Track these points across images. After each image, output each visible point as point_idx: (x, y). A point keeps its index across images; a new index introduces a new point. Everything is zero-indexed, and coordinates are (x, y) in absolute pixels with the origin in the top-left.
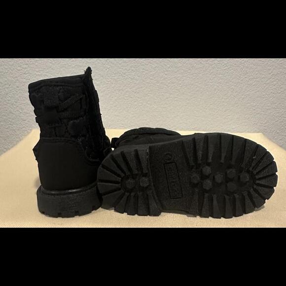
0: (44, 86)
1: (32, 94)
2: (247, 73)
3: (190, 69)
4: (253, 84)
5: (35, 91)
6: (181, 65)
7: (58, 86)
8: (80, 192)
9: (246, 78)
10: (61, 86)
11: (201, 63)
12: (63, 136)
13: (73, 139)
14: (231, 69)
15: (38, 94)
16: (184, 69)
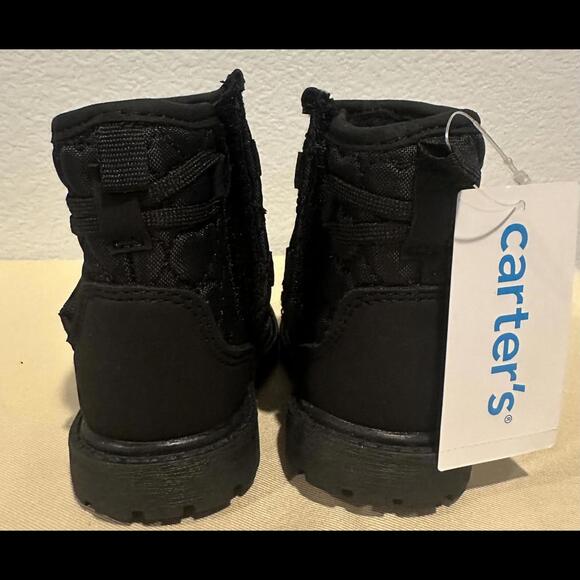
0: (103, 124)
1: (64, 149)
2: (524, 94)
3: (368, 85)
4: (540, 124)
5: (72, 138)
6: (343, 73)
7: (146, 124)
8: (200, 445)
9: (520, 107)
10: (153, 124)
11: (399, 66)
12: (155, 282)
13: (185, 290)
14: (480, 83)
15: (81, 150)
16: (352, 83)
